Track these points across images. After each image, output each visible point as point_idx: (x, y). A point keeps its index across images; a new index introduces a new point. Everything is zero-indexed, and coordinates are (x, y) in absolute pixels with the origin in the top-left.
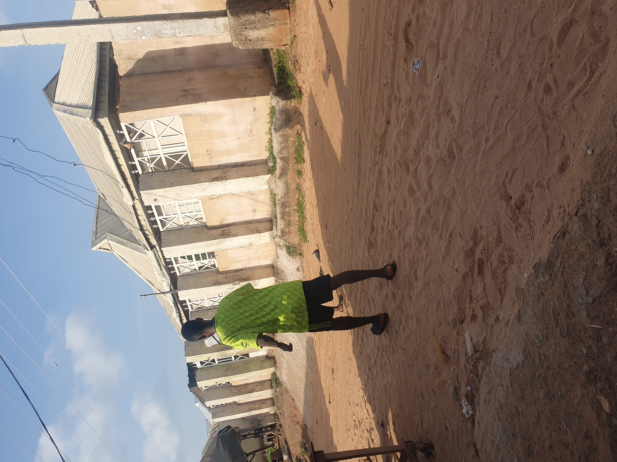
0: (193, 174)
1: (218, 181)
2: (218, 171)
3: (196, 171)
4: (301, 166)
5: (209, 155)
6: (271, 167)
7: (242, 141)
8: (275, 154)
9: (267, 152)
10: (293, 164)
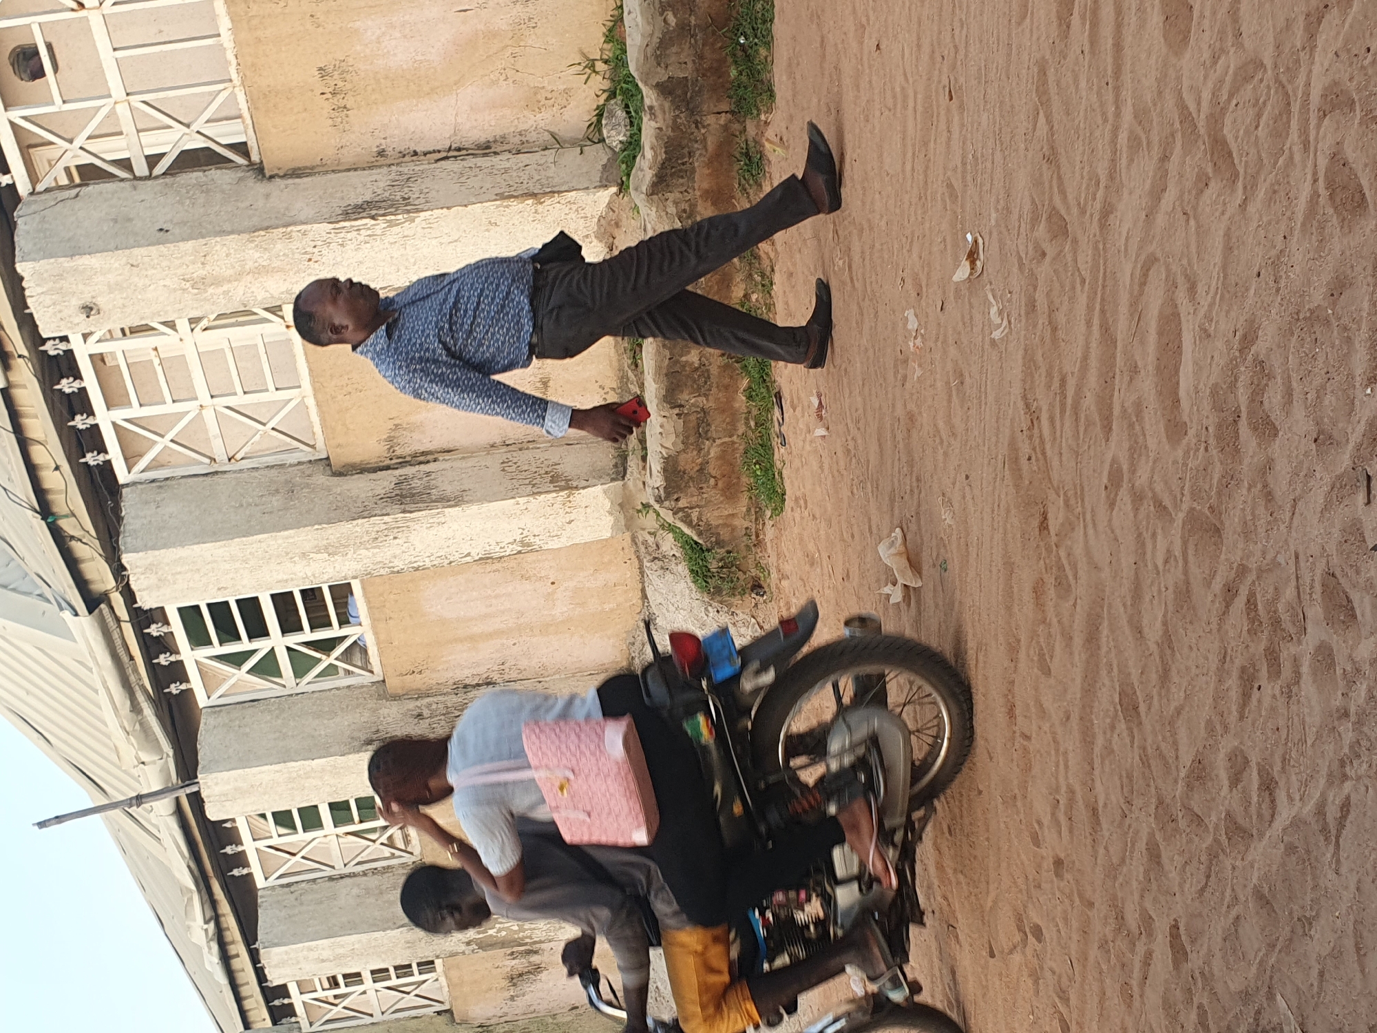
0: (262, 188)
1: (373, 218)
2: (375, 174)
3: (272, 177)
4: (757, 126)
5: (334, 94)
6: (617, 150)
7: (481, 27)
8: (632, 68)
9: (599, 83)
10: (723, 119)
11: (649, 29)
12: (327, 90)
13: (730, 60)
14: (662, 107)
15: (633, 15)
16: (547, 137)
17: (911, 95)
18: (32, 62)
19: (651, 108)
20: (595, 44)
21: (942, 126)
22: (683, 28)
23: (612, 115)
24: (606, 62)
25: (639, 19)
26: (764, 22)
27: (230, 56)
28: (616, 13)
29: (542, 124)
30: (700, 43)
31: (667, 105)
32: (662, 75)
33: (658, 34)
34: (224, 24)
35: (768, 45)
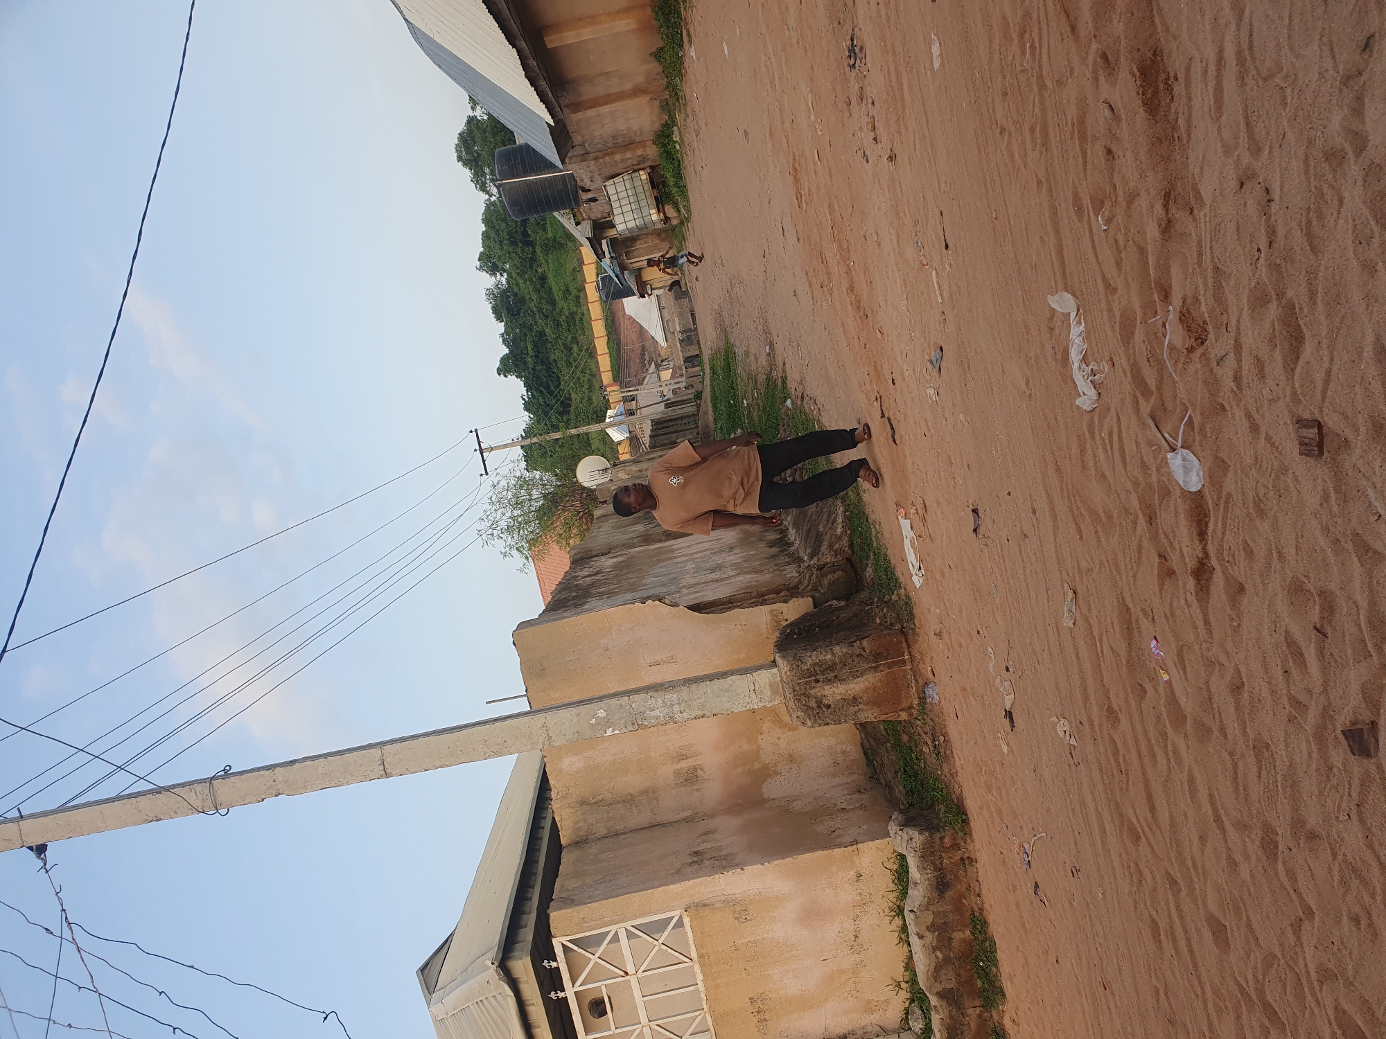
4: (999, 1013)
5: (758, 1012)
6: (919, 1033)
7: (835, 968)
8: (921, 985)
9: (904, 995)
10: (978, 1010)
11: (928, 961)
12: (754, 1011)
13: (976, 976)
14: (941, 1006)
15: (918, 955)
16: (878, 1028)
17: (1082, 989)
18: (600, 1008)
19: (935, 1007)
20: (899, 972)
21: (1105, 1007)
22: (947, 960)
23: (914, 1012)
24: (906, 982)
25: (921, 957)
26: (992, 953)
27: (703, 995)
28: (908, 954)
29: (874, 1021)
30: (957, 967)
31: (944, 1004)
32: (939, 988)
33: (933, 964)
34: (700, 978)
35: (996, 965)
